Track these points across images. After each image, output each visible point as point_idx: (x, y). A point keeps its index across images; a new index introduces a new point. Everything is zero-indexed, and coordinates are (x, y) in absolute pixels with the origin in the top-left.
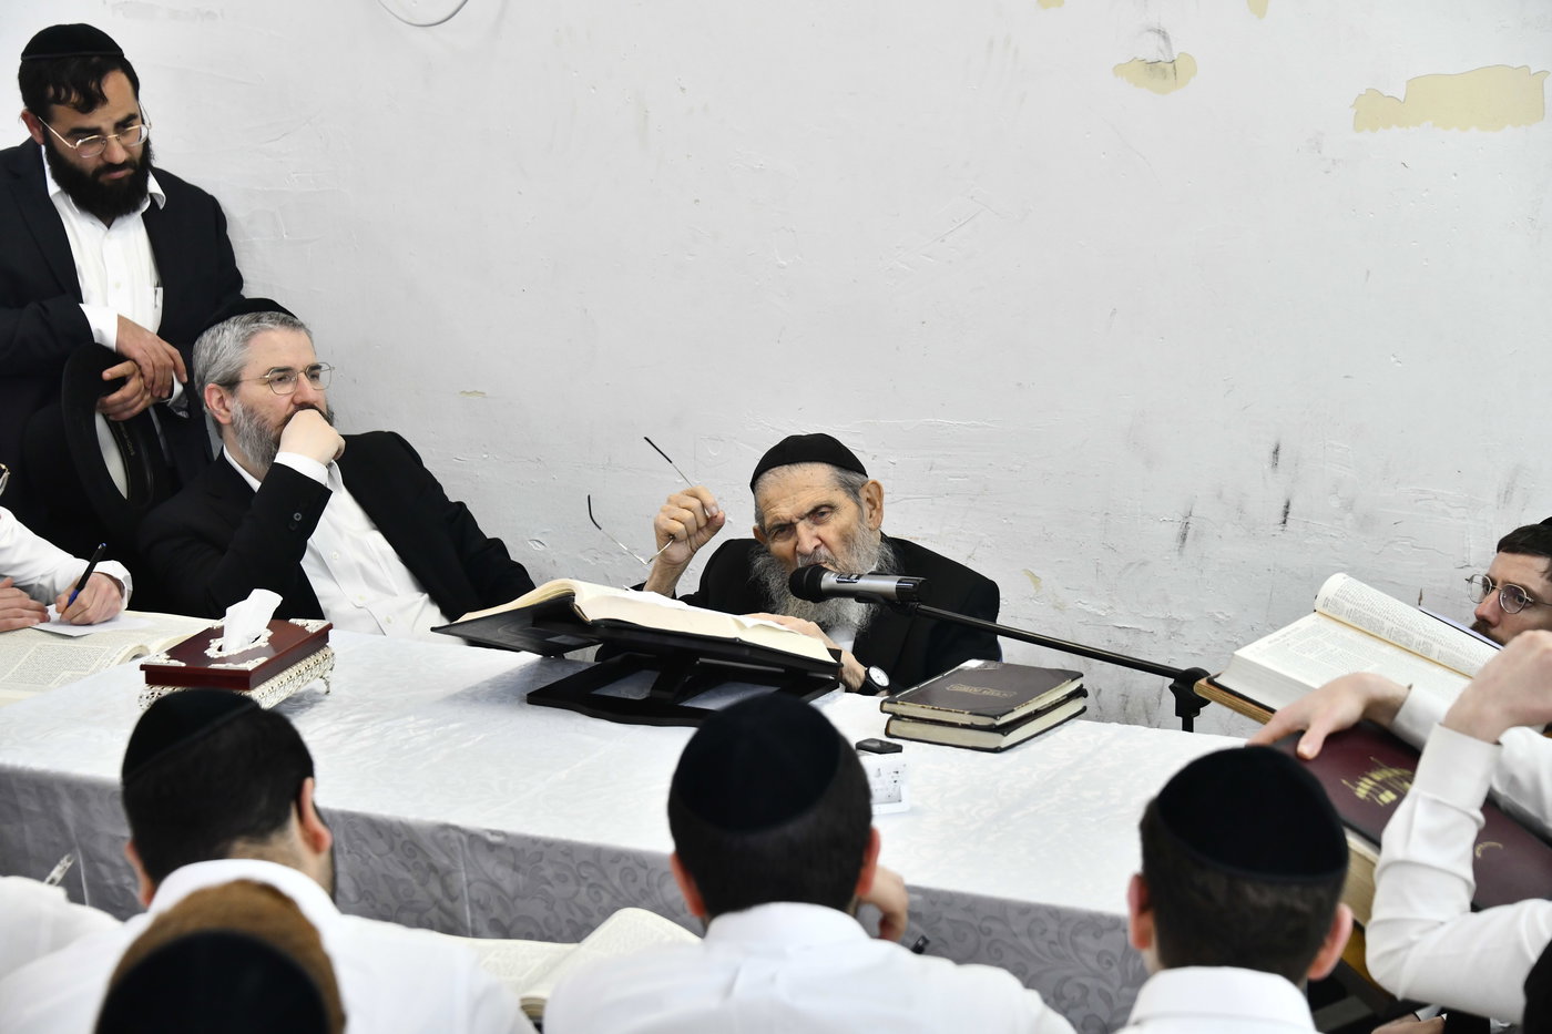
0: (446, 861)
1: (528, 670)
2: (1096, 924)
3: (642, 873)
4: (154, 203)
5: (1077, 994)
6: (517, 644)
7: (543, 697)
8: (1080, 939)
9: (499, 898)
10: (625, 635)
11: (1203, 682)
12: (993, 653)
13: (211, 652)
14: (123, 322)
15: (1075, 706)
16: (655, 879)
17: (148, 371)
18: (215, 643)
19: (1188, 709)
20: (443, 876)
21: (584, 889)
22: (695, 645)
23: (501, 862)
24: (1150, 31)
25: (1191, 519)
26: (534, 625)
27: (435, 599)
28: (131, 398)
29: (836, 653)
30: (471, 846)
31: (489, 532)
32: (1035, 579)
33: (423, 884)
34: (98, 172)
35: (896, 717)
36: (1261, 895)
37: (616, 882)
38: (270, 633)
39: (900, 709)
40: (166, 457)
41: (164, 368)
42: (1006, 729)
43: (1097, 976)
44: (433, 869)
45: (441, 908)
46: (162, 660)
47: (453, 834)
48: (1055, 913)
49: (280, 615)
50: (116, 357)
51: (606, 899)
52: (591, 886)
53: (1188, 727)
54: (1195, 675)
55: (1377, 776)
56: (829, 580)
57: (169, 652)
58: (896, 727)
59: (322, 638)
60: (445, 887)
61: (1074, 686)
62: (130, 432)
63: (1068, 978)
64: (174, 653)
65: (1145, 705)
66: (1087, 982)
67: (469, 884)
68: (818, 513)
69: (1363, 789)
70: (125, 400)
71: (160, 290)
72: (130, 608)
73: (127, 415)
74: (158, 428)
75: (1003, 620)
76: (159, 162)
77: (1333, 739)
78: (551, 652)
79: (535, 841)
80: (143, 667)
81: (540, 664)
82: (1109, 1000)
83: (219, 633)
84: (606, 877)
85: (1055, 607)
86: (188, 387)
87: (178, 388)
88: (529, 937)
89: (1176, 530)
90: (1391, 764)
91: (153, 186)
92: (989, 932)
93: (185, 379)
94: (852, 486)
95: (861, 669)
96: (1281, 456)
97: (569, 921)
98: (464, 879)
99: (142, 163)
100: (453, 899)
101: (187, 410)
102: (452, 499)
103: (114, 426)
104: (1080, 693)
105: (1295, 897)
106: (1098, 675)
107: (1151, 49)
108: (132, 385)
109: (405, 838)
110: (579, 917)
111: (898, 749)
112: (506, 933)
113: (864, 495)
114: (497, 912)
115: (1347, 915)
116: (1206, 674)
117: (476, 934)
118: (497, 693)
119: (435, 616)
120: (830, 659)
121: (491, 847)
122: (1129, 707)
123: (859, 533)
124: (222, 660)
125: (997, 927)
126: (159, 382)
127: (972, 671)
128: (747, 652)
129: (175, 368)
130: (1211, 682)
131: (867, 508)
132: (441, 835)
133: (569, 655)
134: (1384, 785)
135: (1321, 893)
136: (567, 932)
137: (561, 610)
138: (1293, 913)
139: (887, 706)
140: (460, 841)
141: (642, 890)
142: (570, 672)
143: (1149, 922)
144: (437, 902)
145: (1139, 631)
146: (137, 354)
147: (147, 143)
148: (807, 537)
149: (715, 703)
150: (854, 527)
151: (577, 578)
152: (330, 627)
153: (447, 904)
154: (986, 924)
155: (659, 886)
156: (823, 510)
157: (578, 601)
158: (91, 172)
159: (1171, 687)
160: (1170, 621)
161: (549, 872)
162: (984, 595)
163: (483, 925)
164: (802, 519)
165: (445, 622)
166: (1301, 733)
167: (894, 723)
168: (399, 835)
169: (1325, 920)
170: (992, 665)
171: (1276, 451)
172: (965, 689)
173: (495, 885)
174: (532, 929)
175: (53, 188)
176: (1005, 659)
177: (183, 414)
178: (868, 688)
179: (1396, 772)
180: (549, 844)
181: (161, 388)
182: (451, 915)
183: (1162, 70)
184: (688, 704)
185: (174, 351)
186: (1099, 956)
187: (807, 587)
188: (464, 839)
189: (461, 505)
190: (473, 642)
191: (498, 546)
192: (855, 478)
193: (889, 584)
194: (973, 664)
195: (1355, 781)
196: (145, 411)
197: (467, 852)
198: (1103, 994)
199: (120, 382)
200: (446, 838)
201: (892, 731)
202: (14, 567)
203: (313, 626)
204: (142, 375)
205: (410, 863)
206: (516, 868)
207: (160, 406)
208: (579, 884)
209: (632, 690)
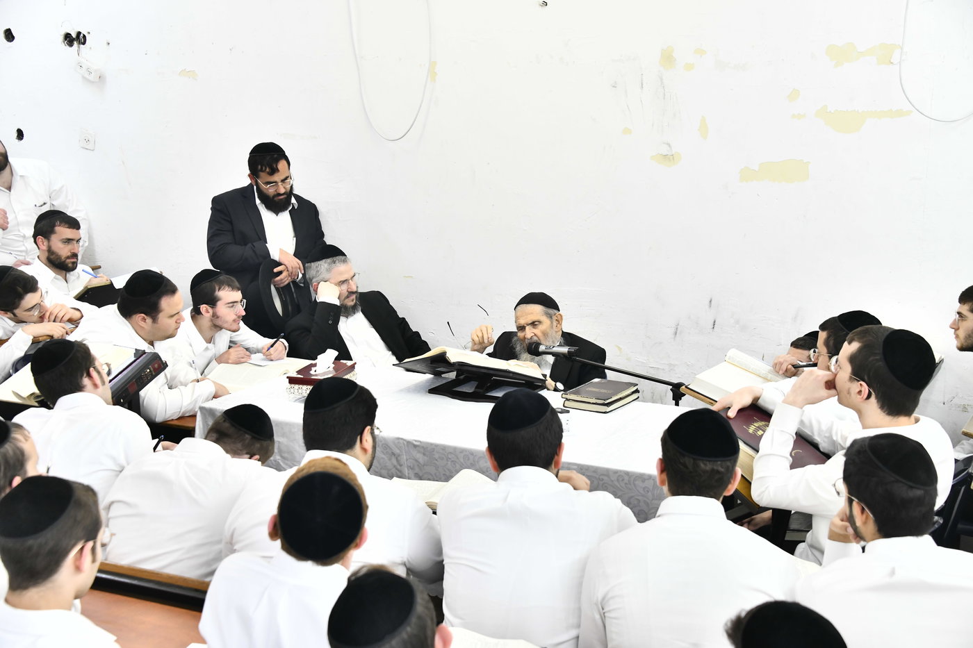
0: (398, 451)
1: (428, 381)
2: (642, 478)
3: (471, 457)
4: (293, 207)
5: (636, 502)
6: (425, 371)
7: (434, 391)
8: (637, 482)
9: (418, 465)
10: (466, 368)
11: (684, 387)
12: (604, 376)
13: (312, 372)
14: (282, 251)
15: (635, 396)
16: (476, 459)
17: (290, 269)
18: (313, 369)
19: (677, 397)
20: (397, 457)
21: (449, 463)
22: (492, 372)
23: (419, 452)
24: (664, 143)
25: (679, 327)
26: (431, 364)
27: (394, 354)
28: (284, 279)
29: (545, 376)
30: (408, 446)
31: (414, 330)
32: (620, 349)
33: (390, 459)
34: (274, 196)
35: (567, 400)
36: (706, 466)
37: (462, 460)
38: (334, 366)
39: (569, 397)
40: (296, 300)
41: (296, 268)
42: (608, 405)
43: (643, 496)
44: (393, 454)
45: (397, 469)
46: (295, 375)
47: (401, 441)
48: (627, 473)
49: (337, 359)
50: (279, 264)
51: (458, 467)
52: (453, 461)
53: (677, 404)
54: (680, 385)
55: (757, 425)
56: (542, 348)
57: (297, 372)
58: (567, 404)
59: (353, 367)
60: (398, 461)
61: (635, 389)
62: (283, 291)
63: (632, 497)
64: (299, 372)
65: (661, 397)
66: (640, 498)
67: (407, 460)
68: (533, 324)
69: (751, 429)
70: (282, 280)
71: (295, 239)
72: (287, 356)
73: (282, 285)
74: (293, 290)
75: (607, 363)
76: (295, 192)
77: (741, 411)
78: (437, 374)
79: (432, 444)
80: (288, 377)
81: (433, 378)
82: (647, 504)
83: (315, 365)
84: (458, 458)
85: (627, 359)
86: (304, 275)
87: (300, 276)
88: (429, 480)
89: (673, 330)
90: (762, 420)
91: (293, 200)
92: (603, 480)
93: (303, 272)
94: (549, 314)
95: (553, 383)
96: (713, 302)
97: (444, 474)
98: (405, 458)
99: (290, 193)
100: (401, 465)
101: (304, 283)
102: (400, 316)
103: (277, 289)
104: (637, 391)
105: (719, 466)
106: (643, 384)
107: (665, 150)
108: (284, 274)
109: (383, 442)
110: (448, 473)
111: (568, 412)
112: (421, 479)
113: (554, 318)
114: (417, 470)
115: (739, 471)
116: (684, 384)
117: (409, 478)
118: (417, 389)
119: (394, 360)
120: (542, 378)
121: (415, 446)
122: (654, 397)
123: (550, 332)
124: (316, 375)
125: (605, 478)
126: (294, 273)
127: (596, 383)
128: (511, 375)
129: (300, 268)
130: (686, 387)
131: (555, 323)
132: (397, 441)
133: (443, 375)
134: (759, 428)
135: (729, 464)
136: (443, 478)
137: (441, 359)
138: (718, 472)
139: (564, 396)
140: (404, 444)
141: (471, 464)
142: (444, 382)
143: (664, 476)
144: (395, 466)
145: (658, 368)
146: (286, 263)
147: (292, 187)
148: (529, 333)
149: (500, 394)
150: (548, 330)
151: (446, 346)
152: (355, 363)
153: (399, 467)
154: (601, 477)
155: (478, 462)
156: (536, 323)
157: (448, 355)
158: (271, 196)
159: (671, 390)
160: (670, 365)
161: (437, 456)
162: (600, 354)
163: (412, 475)
164: (528, 325)
165: (398, 362)
166: (729, 408)
167: (566, 402)
168: (381, 441)
169: (730, 473)
170: (603, 381)
171: (711, 301)
172: (594, 390)
173: (416, 461)
174: (430, 477)
175: (258, 201)
176: (608, 378)
177: (302, 285)
178: (556, 390)
179: (763, 423)
180: (437, 446)
181: (295, 276)
182: (400, 471)
183: (668, 158)
184: (489, 394)
185: (300, 262)
186: (644, 489)
187: (534, 350)
188: (405, 443)
189: (404, 319)
190: (408, 370)
191: (417, 334)
192: (552, 311)
193: (565, 350)
194: (596, 380)
195: (748, 426)
196: (289, 283)
197: (406, 448)
198: (645, 502)
199: (280, 273)
200: (398, 443)
201: (565, 405)
202: (243, 341)
203: (349, 363)
204: (288, 271)
205: (385, 452)
206: (424, 454)
207: (294, 282)
208: (447, 461)
209: (468, 388)
